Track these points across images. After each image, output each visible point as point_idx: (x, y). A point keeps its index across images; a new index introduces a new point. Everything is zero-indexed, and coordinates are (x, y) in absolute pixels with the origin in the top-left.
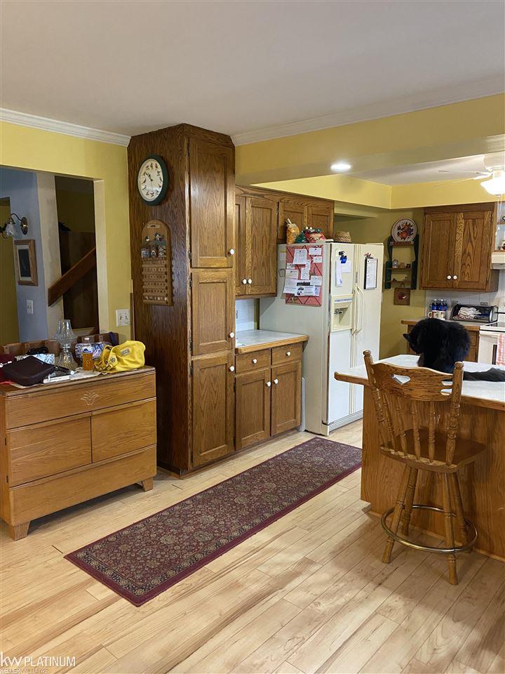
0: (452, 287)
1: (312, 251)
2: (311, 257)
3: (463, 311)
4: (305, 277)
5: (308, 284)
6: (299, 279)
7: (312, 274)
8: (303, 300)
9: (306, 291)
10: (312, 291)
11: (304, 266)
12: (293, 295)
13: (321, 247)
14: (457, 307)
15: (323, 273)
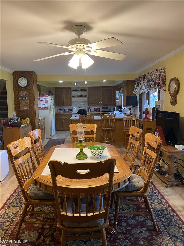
0: (64, 105)
1: (45, 97)
2: (45, 99)
3: (66, 110)
4: (44, 103)
5: (45, 105)
6: (42, 104)
7: (45, 102)
8: (43, 109)
9: (44, 106)
10: (46, 106)
11: (43, 101)
12: (41, 108)
13: (47, 96)
14: (65, 109)
15: (48, 102)
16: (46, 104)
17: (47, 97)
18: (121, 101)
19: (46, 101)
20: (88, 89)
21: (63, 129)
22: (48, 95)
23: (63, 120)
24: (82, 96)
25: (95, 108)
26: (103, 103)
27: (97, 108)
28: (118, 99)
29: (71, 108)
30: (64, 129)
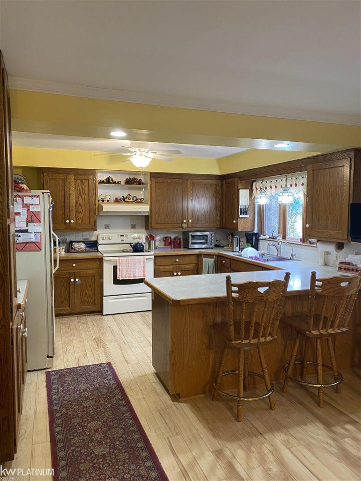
0: (70, 229)
1: (28, 201)
2: (27, 206)
5: (27, 231)
7: (29, 221)
8: (20, 247)
10: (32, 237)
13: (38, 196)
14: (71, 242)
15: (42, 220)
16: (32, 227)
17: (36, 201)
18: (251, 218)
19: (33, 218)
20: (151, 180)
21: (68, 312)
22: (39, 192)
23: (72, 280)
24: (131, 200)
25: (166, 238)
26: (192, 223)
27: (173, 237)
28: (246, 213)
29: (94, 239)
30: (73, 311)
